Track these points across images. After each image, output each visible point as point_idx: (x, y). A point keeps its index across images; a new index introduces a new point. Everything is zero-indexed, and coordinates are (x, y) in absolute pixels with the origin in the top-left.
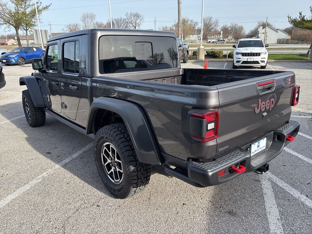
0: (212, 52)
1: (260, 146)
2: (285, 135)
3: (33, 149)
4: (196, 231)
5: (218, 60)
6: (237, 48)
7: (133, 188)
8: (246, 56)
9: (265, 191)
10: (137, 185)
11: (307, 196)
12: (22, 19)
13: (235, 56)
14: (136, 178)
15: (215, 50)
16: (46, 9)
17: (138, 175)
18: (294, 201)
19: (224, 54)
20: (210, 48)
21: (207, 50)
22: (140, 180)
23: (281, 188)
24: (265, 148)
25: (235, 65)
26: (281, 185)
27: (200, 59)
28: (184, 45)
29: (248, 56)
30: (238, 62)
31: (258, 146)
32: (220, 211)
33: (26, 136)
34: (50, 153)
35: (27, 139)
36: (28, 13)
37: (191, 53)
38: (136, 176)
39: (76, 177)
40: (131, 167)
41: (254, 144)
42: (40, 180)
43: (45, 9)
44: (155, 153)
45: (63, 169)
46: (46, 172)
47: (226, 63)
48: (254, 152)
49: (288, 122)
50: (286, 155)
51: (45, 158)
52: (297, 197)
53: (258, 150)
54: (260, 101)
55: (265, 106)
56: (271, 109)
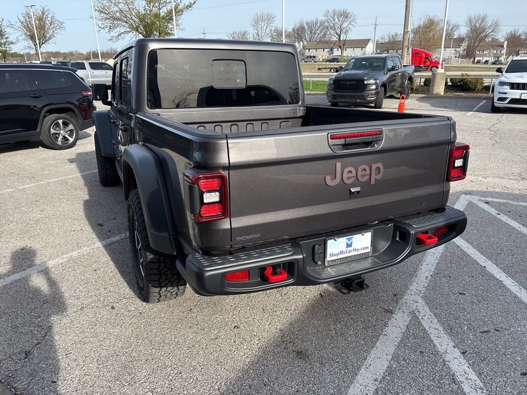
0: (462, 80)
1: (354, 246)
2: (412, 232)
3: (84, 217)
4: (224, 369)
5: (470, 95)
6: (504, 73)
7: (153, 288)
8: (518, 89)
10: (160, 283)
11: (463, 353)
12: (153, 23)
13: (498, 89)
14: (156, 272)
15: (468, 76)
16: (190, 9)
17: (160, 269)
18: (431, 356)
19: (485, 84)
20: (459, 73)
21: (452, 75)
22: (164, 277)
23: (424, 330)
24: (369, 250)
25: (496, 105)
26: (426, 326)
27: (435, 92)
28: (404, 66)
29: (523, 88)
30: (501, 99)
31: (349, 245)
32: (285, 348)
33: (87, 197)
34: (101, 225)
35: (86, 203)
36: (162, 14)
37: (420, 82)
38: (157, 270)
39: (111, 263)
40: (148, 253)
41: (335, 240)
42: (64, 260)
43: (187, 9)
44: (169, 235)
45: (103, 249)
46: (79, 251)
47: (485, 101)
48: (337, 255)
49: (444, 209)
50: (480, 277)
51: (91, 231)
52: (442, 351)
53: (350, 252)
54: (339, 165)
55: (354, 174)
56: (373, 182)
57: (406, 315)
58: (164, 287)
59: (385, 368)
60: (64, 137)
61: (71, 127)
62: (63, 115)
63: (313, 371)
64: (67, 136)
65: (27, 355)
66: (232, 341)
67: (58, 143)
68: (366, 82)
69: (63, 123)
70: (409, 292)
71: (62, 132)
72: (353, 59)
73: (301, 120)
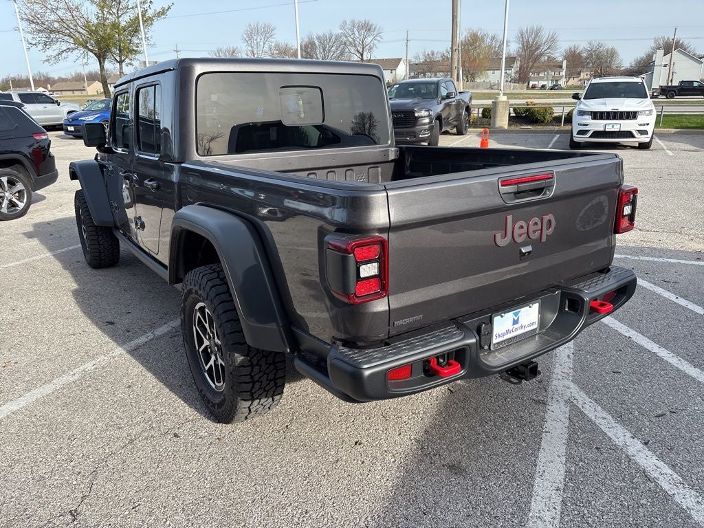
0: (527, 110)
1: (522, 322)
2: (586, 299)
3: (80, 313)
4: (364, 499)
5: (539, 128)
6: (582, 100)
7: (243, 402)
8: (601, 118)
9: (549, 425)
10: (252, 395)
11: (646, 444)
12: (111, 37)
13: (576, 119)
14: (248, 379)
15: (534, 105)
16: (163, 16)
17: (253, 374)
18: (611, 451)
19: (556, 115)
20: (523, 101)
21: (515, 104)
22: (257, 385)
23: (591, 421)
24: (535, 326)
25: (575, 139)
26: (591, 416)
27: (497, 125)
28: (460, 93)
29: (608, 118)
30: (581, 132)
31: (515, 322)
32: (431, 463)
33: (75, 286)
34: (112, 323)
35: (76, 294)
36: (123, 24)
37: (478, 113)
38: (249, 377)
39: (149, 375)
40: (236, 355)
41: (502, 317)
42: (76, 377)
43: (159, 16)
44: (278, 326)
45: (129, 356)
46: (94, 362)
47: (558, 136)
48: (503, 335)
49: (609, 270)
50: (630, 350)
51: (100, 333)
52: (621, 445)
53: (516, 330)
54: (510, 218)
55: (525, 230)
56: (544, 239)
57: (562, 404)
58: (257, 399)
59: (563, 472)
60: (11, 202)
61: (20, 186)
62: (7, 170)
63: (478, 488)
64: (14, 200)
65: (74, 516)
66: (360, 462)
67: (2, 210)
68: (416, 115)
69: (9, 182)
70: (555, 376)
71: (7, 194)
73: (393, 164)
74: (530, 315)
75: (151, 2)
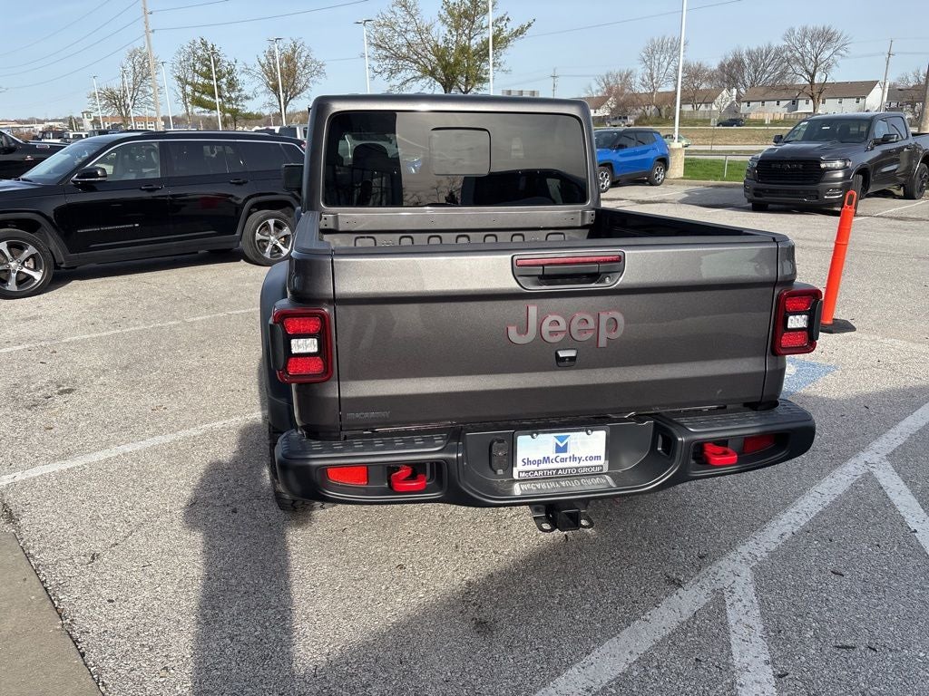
1: (572, 452)
2: (683, 439)
9: (658, 613)
11: (779, 676)
12: (458, 63)
16: (522, 36)
23: (725, 624)
24: (601, 462)
26: (732, 618)
31: (560, 449)
36: (474, 47)
41: (533, 437)
42: (200, 432)
43: (516, 36)
44: (289, 403)
46: (226, 421)
48: (539, 462)
50: (895, 548)
51: (257, 393)
53: (563, 460)
54: (533, 310)
56: (602, 343)
57: (705, 592)
60: (275, 247)
61: (286, 231)
62: (277, 212)
63: (489, 655)
64: (279, 245)
65: (94, 559)
67: (265, 255)
68: (823, 166)
69: (276, 225)
70: (732, 555)
71: (272, 238)
72: (804, 121)
73: (587, 231)
74: (589, 446)
75: (508, 19)
